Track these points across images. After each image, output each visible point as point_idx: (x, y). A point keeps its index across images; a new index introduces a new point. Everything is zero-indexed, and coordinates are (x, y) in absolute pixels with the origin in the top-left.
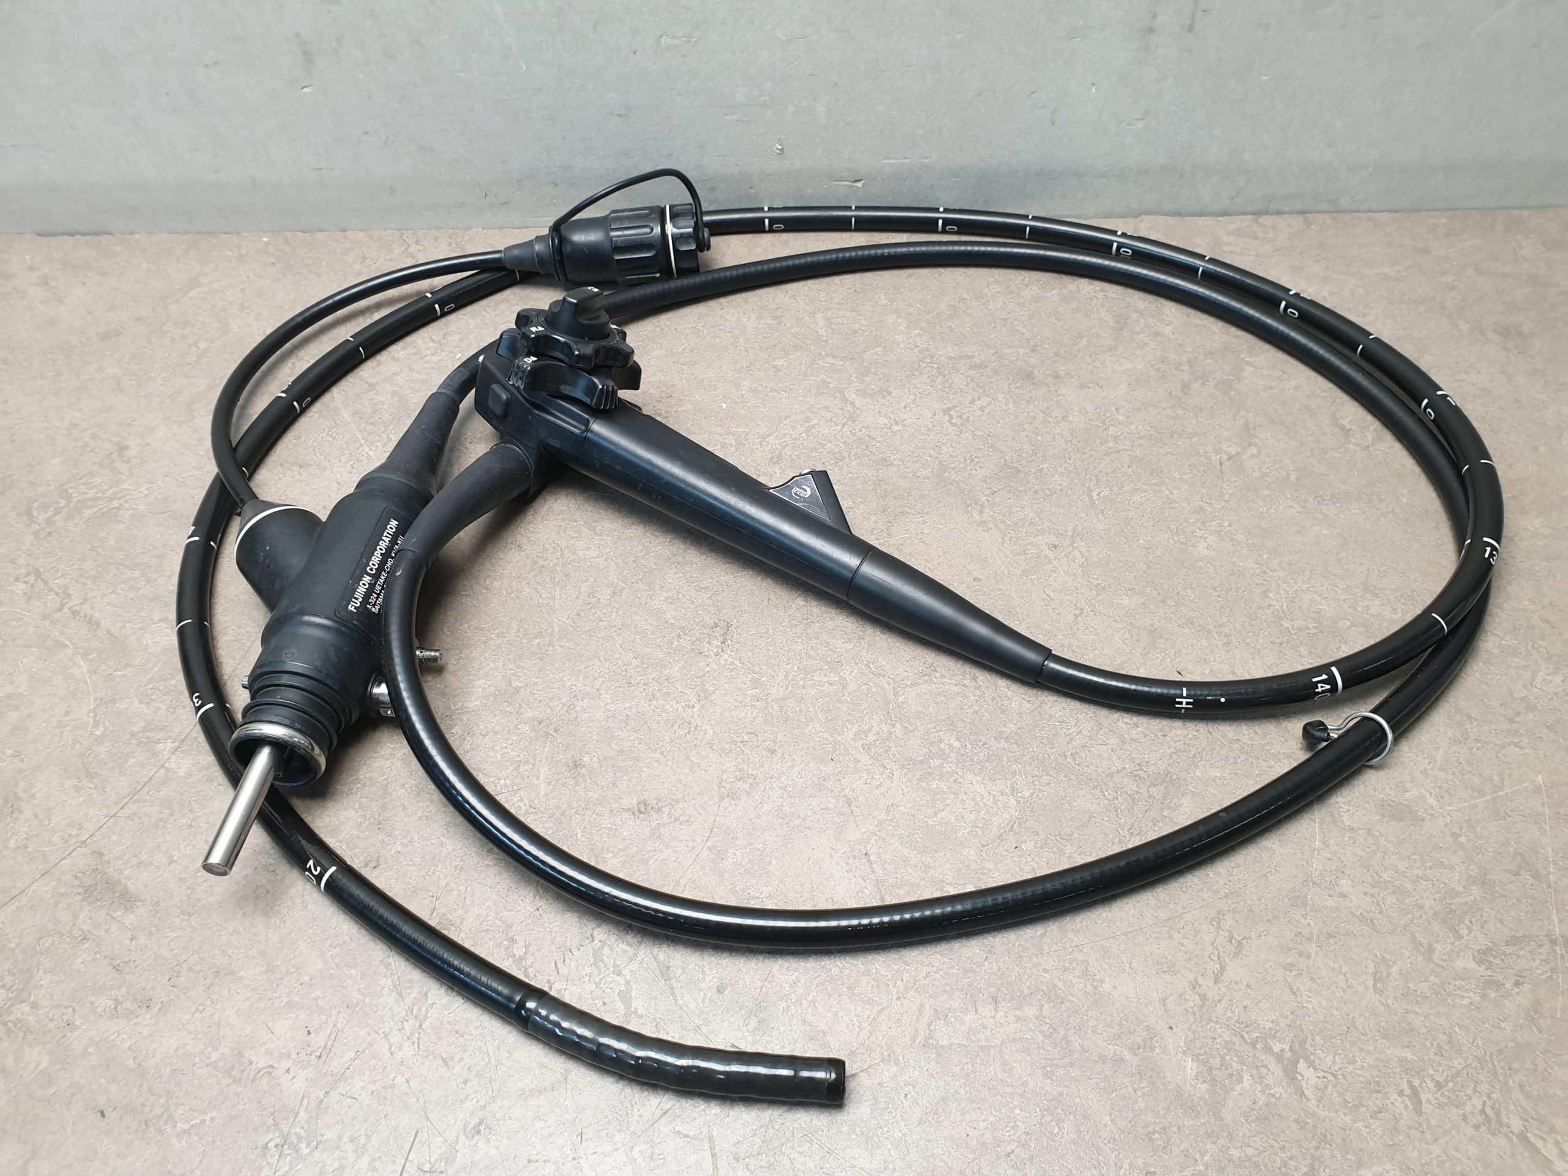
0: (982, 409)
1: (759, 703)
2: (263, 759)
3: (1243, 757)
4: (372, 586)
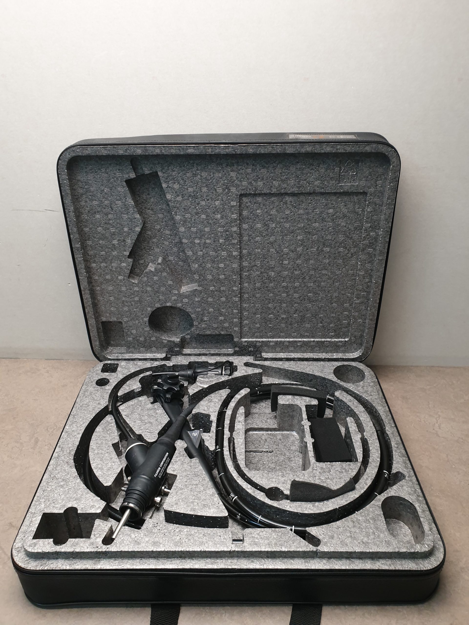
2: (128, 512)
4: (160, 470)
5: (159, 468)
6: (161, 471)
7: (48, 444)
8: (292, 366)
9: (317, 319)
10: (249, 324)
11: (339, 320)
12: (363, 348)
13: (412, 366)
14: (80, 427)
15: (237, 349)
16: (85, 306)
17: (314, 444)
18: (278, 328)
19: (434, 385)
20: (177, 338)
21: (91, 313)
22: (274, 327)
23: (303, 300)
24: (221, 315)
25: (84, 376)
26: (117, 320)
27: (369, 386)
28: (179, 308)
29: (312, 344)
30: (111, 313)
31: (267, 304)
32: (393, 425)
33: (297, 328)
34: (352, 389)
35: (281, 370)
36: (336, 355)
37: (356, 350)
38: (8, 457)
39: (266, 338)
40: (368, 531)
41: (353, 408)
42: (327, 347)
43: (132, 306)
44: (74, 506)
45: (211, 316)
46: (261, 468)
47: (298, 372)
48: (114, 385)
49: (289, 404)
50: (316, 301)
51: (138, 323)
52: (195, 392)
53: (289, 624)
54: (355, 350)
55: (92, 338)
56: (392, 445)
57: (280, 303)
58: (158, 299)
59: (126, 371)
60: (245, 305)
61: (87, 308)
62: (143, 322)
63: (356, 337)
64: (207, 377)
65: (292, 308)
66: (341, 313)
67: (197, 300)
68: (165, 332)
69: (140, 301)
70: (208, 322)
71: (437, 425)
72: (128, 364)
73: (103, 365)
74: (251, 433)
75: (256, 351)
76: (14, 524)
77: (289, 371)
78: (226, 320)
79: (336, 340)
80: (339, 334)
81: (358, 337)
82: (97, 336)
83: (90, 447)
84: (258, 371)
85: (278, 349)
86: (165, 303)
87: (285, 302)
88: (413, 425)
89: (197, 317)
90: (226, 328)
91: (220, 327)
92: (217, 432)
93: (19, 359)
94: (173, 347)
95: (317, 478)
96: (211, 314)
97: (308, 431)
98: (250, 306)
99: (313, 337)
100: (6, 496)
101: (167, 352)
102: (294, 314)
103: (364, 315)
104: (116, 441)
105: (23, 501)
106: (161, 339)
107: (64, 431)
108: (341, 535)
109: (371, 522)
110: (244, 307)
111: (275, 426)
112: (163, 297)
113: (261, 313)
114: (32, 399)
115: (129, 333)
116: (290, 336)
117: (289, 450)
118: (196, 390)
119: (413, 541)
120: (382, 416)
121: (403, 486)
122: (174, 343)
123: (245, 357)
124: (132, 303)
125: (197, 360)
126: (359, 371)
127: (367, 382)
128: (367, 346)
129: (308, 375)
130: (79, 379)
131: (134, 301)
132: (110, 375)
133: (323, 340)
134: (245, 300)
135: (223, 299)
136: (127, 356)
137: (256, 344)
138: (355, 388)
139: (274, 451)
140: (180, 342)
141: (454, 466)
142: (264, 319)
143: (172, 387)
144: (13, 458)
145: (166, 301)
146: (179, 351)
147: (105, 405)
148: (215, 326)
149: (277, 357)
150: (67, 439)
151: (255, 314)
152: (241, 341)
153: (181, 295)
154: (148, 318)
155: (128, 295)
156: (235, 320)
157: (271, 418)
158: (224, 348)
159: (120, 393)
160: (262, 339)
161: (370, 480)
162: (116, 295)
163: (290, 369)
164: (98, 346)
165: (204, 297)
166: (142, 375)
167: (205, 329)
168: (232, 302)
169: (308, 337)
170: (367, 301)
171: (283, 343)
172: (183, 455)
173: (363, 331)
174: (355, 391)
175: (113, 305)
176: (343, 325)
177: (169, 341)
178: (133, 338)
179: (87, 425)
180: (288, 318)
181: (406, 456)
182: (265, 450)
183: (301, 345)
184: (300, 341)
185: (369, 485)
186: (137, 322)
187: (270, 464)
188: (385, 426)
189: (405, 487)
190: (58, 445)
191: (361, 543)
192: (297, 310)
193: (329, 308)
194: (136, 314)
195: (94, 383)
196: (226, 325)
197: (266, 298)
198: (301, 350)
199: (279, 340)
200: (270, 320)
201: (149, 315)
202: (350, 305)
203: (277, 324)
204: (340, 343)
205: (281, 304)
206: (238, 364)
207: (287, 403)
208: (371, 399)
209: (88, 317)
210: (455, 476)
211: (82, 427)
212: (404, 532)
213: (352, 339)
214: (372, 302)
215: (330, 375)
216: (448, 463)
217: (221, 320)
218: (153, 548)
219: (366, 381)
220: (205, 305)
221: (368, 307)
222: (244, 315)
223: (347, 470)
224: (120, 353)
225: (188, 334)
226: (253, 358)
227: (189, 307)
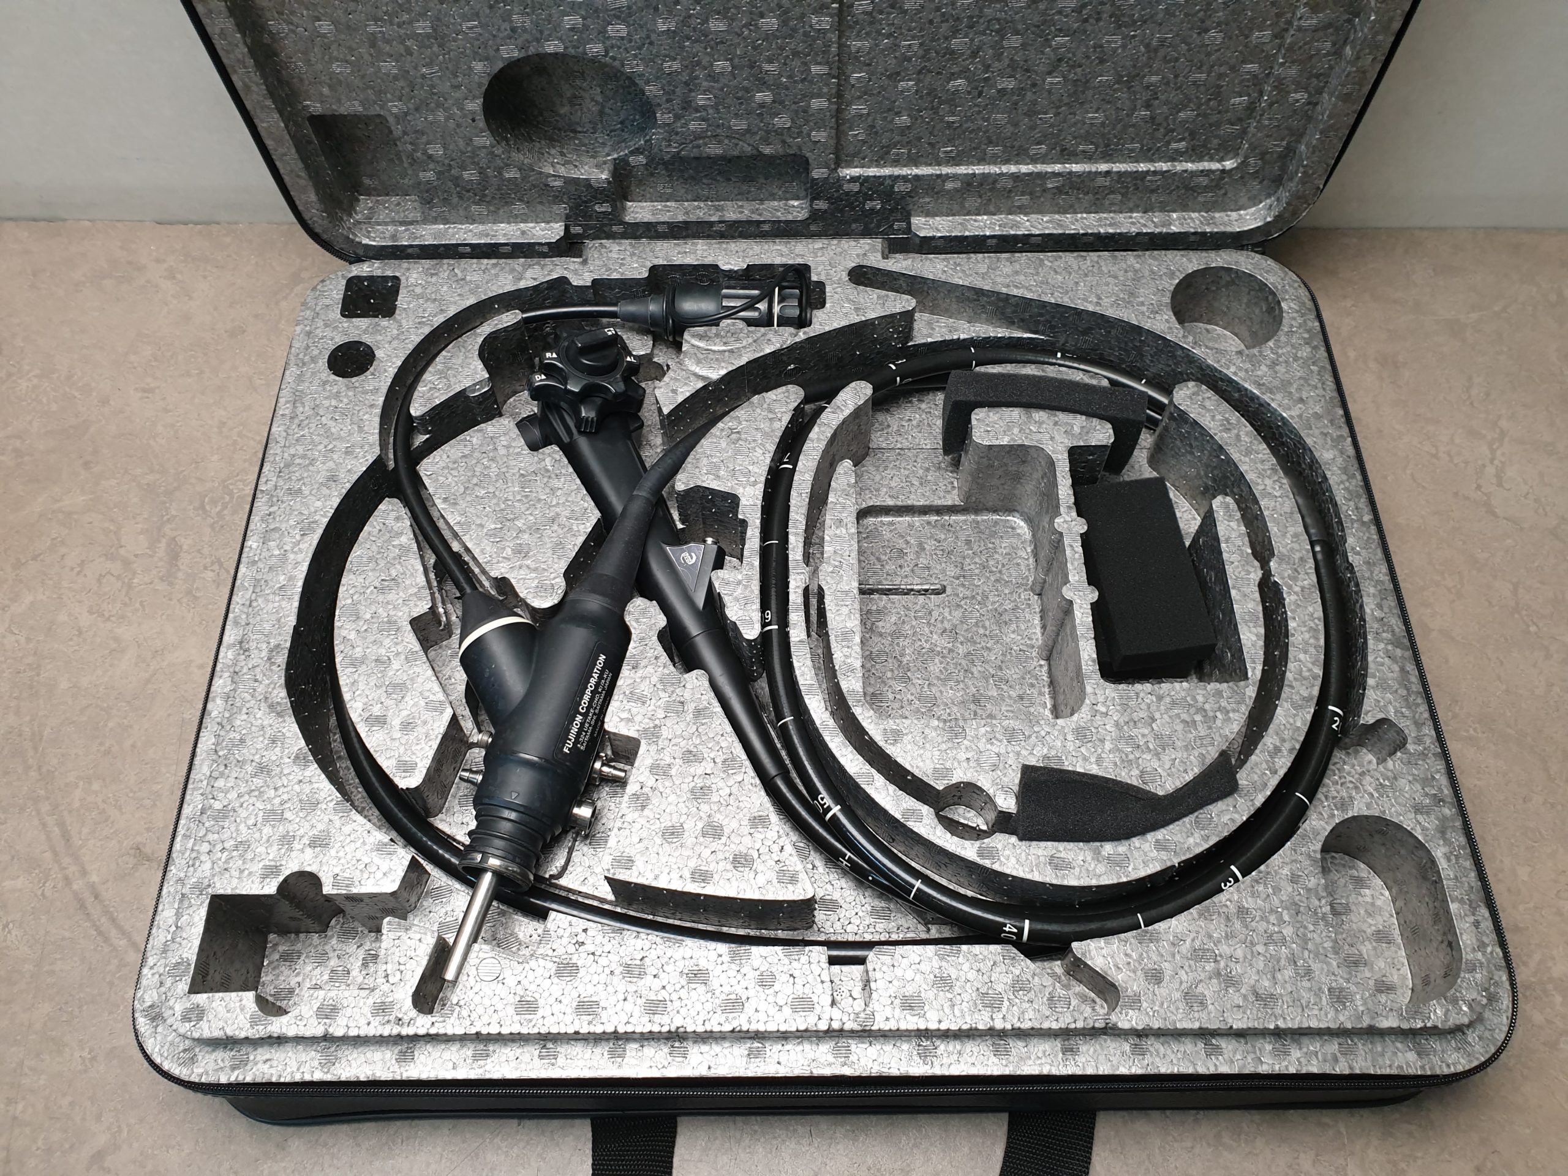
2: (486, 883)
4: (582, 724)
5: (579, 718)
6: (587, 725)
7: (213, 563)
8: (1022, 278)
9: (1135, 93)
10: (868, 114)
11: (1219, 94)
12: (1285, 195)
13: (1421, 229)
14: (293, 552)
15: (821, 205)
16: (225, 61)
17: (1098, 610)
18: (979, 129)
19: (1496, 309)
20: (597, 166)
21: (254, 88)
22: (965, 126)
23: (1091, 21)
24: (762, 83)
25: (298, 289)
26: (365, 109)
27: (1296, 359)
28: (594, 60)
29: (1100, 181)
30: (335, 83)
31: (946, 38)
32: (1368, 517)
33: (1052, 126)
34: (1235, 374)
35: (983, 295)
36: (1179, 218)
37: (1254, 201)
38: (91, 612)
39: (930, 165)
40: (1274, 953)
41: (1235, 456)
42: (1153, 191)
43: (411, 54)
44: (308, 869)
45: (722, 89)
46: (907, 651)
47: (1044, 304)
48: (392, 371)
49: (1011, 446)
50: (1145, 22)
51: (447, 118)
52: (680, 399)
53: (998, 1171)
54: (1249, 198)
55: (287, 179)
56: (1367, 610)
57: (998, 32)
58: (506, 25)
59: (431, 307)
60: (859, 44)
61: (235, 72)
62: (464, 116)
63: (1268, 157)
64: (717, 335)
65: (1043, 53)
66: (1233, 68)
67: (662, 27)
68: (552, 141)
69: (438, 36)
70: (711, 111)
71: (1491, 470)
72: (434, 279)
73: (344, 282)
74: (871, 520)
75: (892, 211)
76: (147, 850)
77: (1012, 301)
78: (781, 103)
79: (1190, 166)
80: (1204, 146)
81: (1275, 156)
82: (303, 174)
83: (336, 631)
84: (902, 303)
85: (972, 202)
86: (538, 40)
87: (1020, 27)
88: (1408, 472)
89: (666, 93)
90: (779, 132)
91: (760, 129)
92: (765, 553)
93: (65, 220)
94: (586, 202)
95: (1108, 745)
96: (723, 81)
97: (1077, 556)
98: (877, 45)
99: (1107, 157)
100: (107, 752)
101: (568, 217)
102: (1050, 73)
103: (1318, 76)
104: (424, 607)
105: (164, 770)
106: (541, 173)
107: (244, 559)
108: (1186, 968)
109: (1286, 918)
110: (853, 49)
111: (953, 498)
112: (527, 20)
113: (919, 72)
114: (136, 389)
115: (419, 154)
116: (1019, 154)
117: (997, 581)
118: (684, 392)
119: (1397, 932)
120: (1334, 488)
121: (1395, 778)
122: (590, 186)
123: (852, 243)
124: (408, 43)
125: (678, 260)
126: (1261, 290)
127: (1287, 343)
128: (1300, 194)
129: (1079, 313)
130: (284, 304)
131: (415, 36)
132: (377, 330)
133: (1143, 167)
134: (856, 23)
135: (770, 23)
136: (429, 234)
137: (893, 187)
138: (1247, 371)
139: (949, 590)
140: (609, 183)
141: (1533, 629)
142: (928, 94)
143: (598, 380)
144: (107, 615)
145: (541, 32)
146: (610, 213)
147: (371, 459)
148: (739, 125)
149: (967, 233)
150: (254, 604)
151: (895, 76)
152: (839, 179)
153: (596, 11)
154: (480, 101)
155: (385, 13)
156: (816, 104)
157: (939, 468)
158: (773, 197)
159: (417, 409)
160: (916, 166)
161: (1285, 752)
162: (340, 12)
163: (1015, 292)
164: (318, 206)
165: (690, 16)
166: (486, 329)
167: (700, 138)
168: (806, 34)
169: (1089, 158)
170: (1349, 21)
171: (995, 182)
172: (656, 658)
173: (1298, 135)
174: (1247, 385)
175: (335, 53)
176: (1227, 112)
177: (570, 181)
178: (440, 174)
179: (315, 542)
180: (1022, 89)
181: (1406, 641)
182: (919, 587)
183: (1057, 188)
184: (1059, 174)
185: (1282, 772)
186: (441, 116)
187: (935, 637)
188: (1343, 530)
189: (1402, 782)
190: (231, 616)
191: (1251, 998)
192: (1060, 60)
193: (1189, 50)
194: (433, 86)
195: (323, 363)
196: (782, 121)
197: (943, 14)
198: (1058, 204)
199: (978, 169)
200: (952, 100)
201: (484, 89)
202: (1275, 36)
203: (979, 112)
204: (1201, 179)
205: (1002, 38)
206: (828, 274)
207: (1005, 441)
208: (1300, 416)
209: (249, 105)
210: (1535, 665)
211: (301, 551)
212: (1369, 899)
213: (1248, 165)
214: (1372, 28)
215: (1158, 317)
216: (1516, 616)
217: (762, 105)
218: (577, 1022)
219: (1283, 339)
220: (698, 47)
221: (1345, 43)
222: (853, 82)
223: (1211, 714)
224: (402, 223)
225: (637, 151)
226: (879, 247)
227: (635, 56)
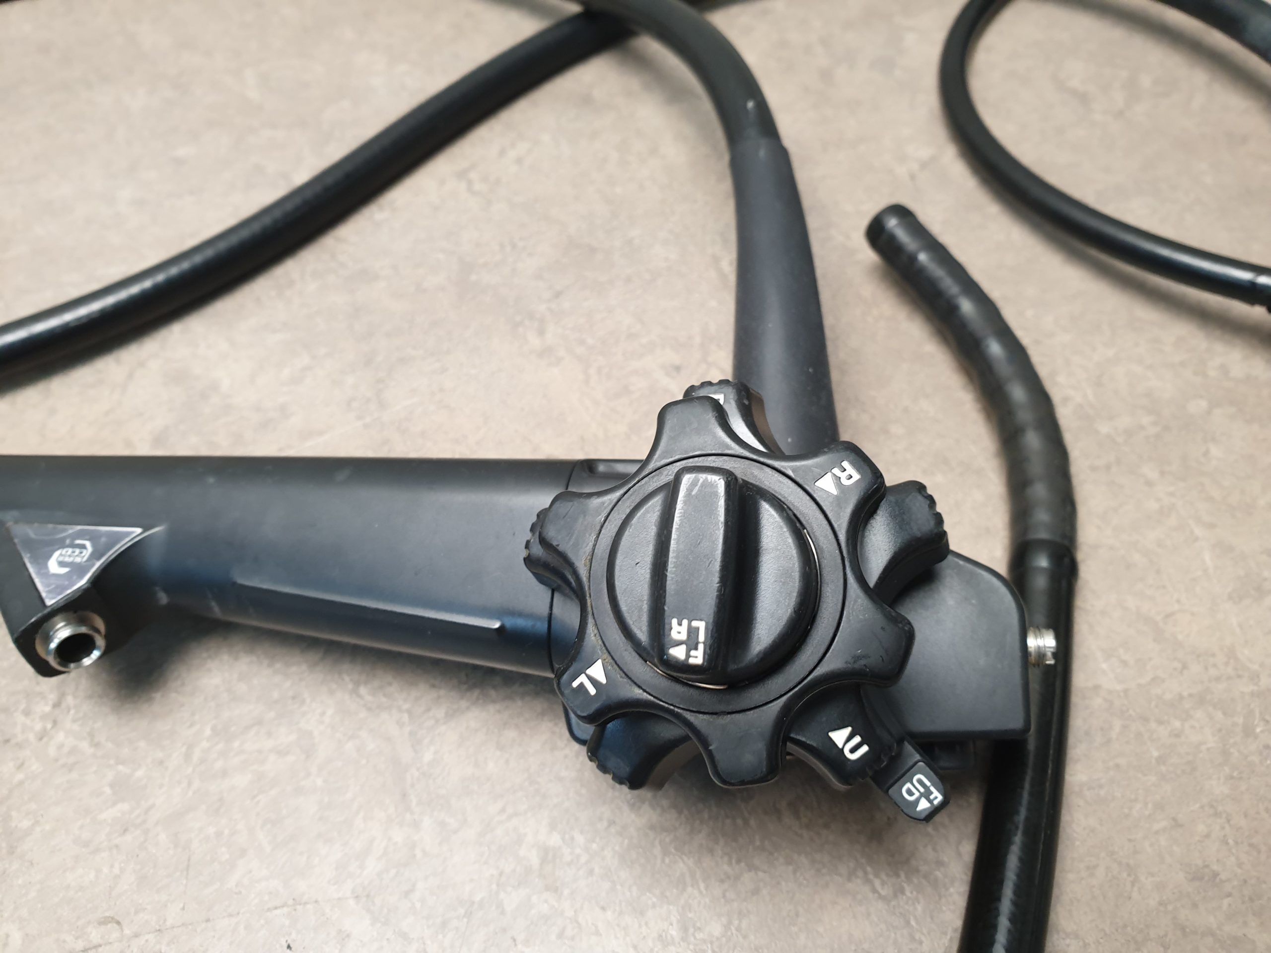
0: (519, 161)
1: (128, 837)
3: (1117, 724)
